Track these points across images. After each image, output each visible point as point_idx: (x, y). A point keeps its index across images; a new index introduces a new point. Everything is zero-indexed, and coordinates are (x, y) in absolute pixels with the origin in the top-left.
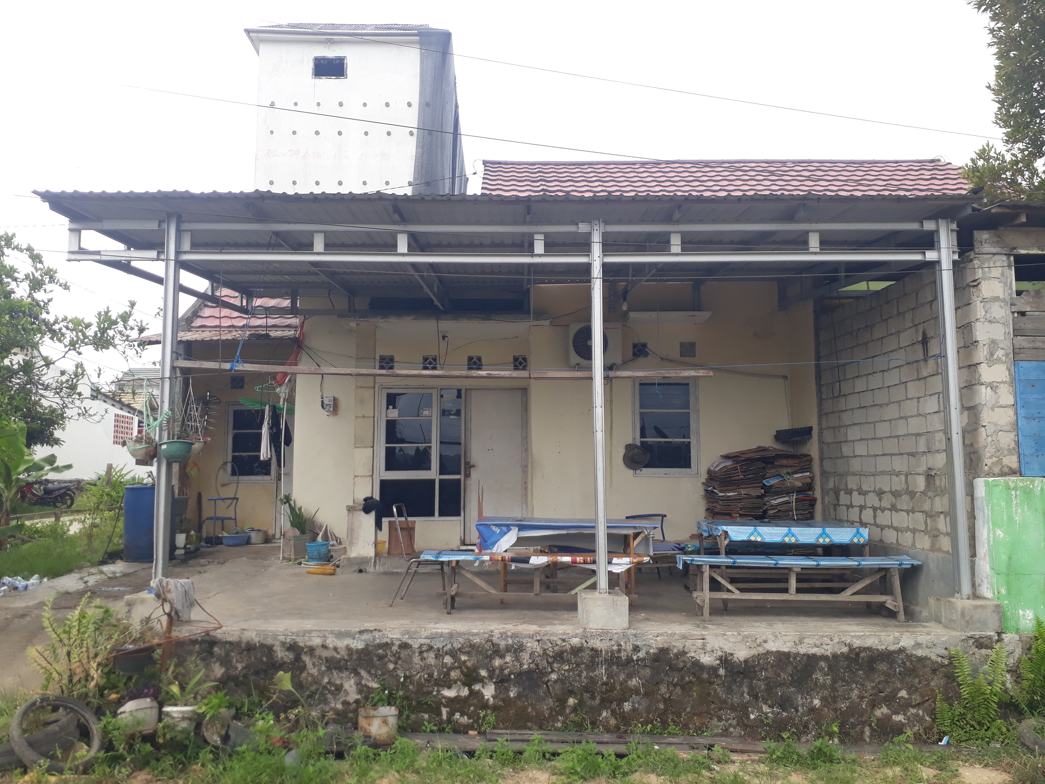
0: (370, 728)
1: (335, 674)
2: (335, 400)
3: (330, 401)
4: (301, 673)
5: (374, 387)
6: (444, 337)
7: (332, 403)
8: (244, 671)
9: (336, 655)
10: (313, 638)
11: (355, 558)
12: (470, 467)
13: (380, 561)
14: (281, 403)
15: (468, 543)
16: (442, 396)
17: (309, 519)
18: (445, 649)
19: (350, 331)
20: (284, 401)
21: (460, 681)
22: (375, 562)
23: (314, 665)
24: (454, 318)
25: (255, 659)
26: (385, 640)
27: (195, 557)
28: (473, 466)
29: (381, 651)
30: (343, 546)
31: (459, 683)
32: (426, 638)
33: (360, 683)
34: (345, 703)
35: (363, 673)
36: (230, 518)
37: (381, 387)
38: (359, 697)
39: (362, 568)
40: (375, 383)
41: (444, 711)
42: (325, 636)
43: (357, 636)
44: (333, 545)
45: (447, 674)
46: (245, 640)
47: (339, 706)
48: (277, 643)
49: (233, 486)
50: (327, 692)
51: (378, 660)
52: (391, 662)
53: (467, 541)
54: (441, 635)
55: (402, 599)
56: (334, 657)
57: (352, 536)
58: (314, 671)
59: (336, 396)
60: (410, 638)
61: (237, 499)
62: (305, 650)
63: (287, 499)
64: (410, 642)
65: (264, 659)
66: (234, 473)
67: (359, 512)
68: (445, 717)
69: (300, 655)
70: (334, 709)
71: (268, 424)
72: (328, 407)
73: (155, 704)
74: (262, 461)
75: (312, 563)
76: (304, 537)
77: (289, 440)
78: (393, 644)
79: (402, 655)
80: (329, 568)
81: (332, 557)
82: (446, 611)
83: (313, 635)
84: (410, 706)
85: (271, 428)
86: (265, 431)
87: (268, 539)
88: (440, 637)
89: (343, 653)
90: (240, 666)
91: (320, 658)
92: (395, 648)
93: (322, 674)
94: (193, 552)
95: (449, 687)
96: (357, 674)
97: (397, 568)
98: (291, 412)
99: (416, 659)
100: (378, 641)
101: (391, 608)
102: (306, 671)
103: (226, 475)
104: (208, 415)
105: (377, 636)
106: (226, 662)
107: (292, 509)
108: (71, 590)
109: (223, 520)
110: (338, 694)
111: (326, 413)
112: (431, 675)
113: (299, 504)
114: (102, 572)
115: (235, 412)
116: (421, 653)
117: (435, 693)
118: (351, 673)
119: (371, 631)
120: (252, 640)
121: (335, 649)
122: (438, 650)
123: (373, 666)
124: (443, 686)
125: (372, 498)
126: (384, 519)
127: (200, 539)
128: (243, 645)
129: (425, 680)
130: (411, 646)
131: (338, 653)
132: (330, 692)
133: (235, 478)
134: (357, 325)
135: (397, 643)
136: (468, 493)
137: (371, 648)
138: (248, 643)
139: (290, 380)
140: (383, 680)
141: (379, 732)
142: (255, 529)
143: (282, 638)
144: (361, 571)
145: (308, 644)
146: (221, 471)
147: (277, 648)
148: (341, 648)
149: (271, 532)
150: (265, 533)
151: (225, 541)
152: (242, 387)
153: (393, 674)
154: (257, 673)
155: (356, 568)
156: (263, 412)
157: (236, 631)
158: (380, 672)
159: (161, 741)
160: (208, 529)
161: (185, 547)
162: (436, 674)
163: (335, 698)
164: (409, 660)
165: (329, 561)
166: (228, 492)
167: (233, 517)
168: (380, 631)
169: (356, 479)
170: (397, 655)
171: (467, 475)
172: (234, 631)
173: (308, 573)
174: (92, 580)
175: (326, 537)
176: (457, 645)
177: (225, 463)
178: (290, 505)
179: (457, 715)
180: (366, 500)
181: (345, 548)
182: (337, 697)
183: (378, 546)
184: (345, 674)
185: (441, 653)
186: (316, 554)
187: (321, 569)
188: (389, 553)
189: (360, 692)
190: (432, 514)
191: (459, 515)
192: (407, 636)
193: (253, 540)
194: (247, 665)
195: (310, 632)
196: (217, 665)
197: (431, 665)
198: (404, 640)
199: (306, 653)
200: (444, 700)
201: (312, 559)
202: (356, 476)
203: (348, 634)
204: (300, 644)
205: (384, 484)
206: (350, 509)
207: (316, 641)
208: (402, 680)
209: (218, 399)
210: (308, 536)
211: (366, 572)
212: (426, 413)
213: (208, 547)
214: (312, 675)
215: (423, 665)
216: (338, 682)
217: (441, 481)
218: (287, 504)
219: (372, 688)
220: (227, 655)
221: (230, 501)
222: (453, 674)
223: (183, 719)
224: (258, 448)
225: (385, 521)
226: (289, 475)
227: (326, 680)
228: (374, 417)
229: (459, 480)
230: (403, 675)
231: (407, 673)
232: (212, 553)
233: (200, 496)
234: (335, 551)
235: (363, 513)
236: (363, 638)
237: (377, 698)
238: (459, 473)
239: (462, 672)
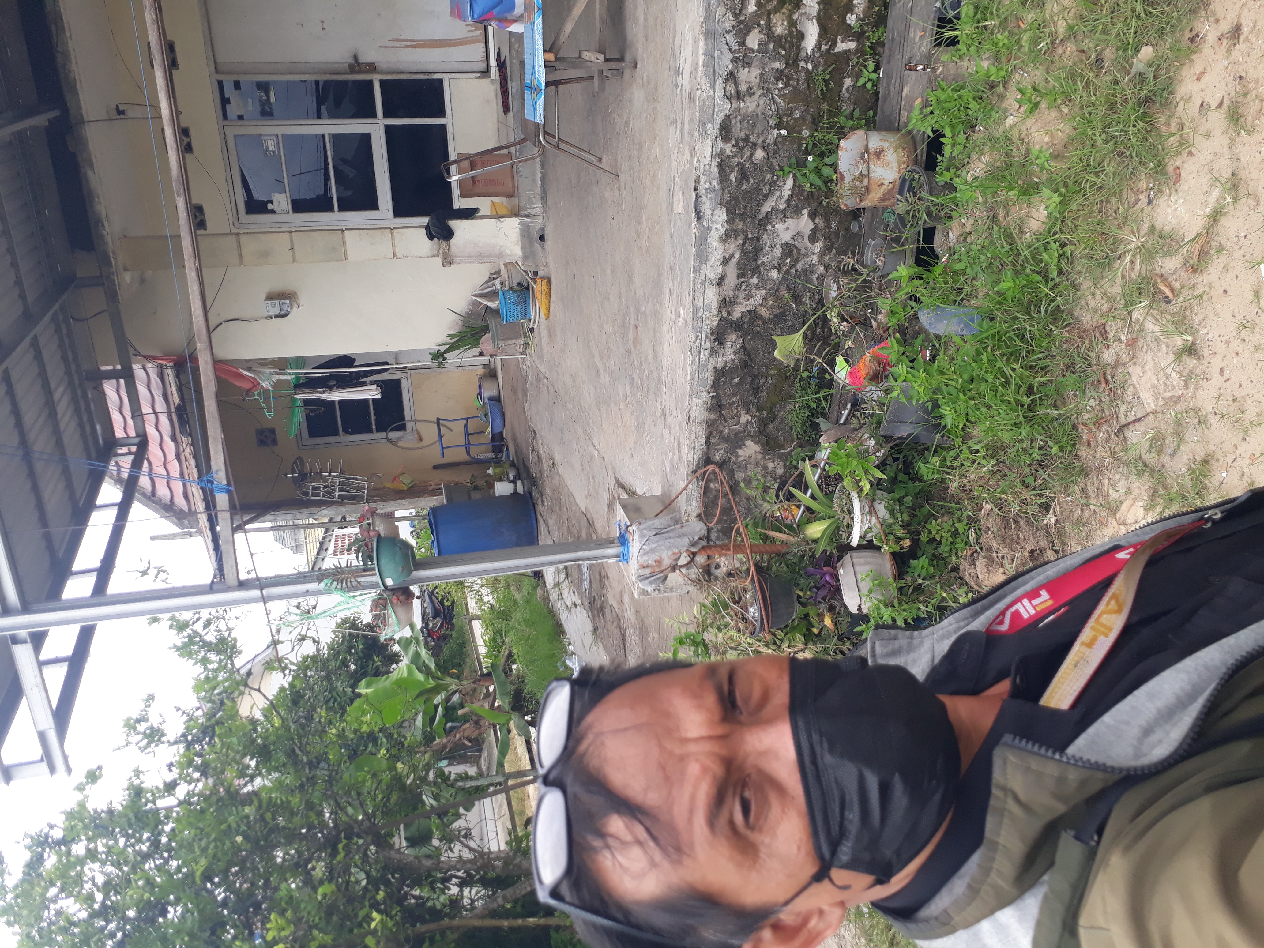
0: (886, 183)
1: (765, 259)
2: (270, 297)
3: (273, 306)
4: (760, 317)
5: (238, 234)
6: (120, 112)
7: (277, 302)
8: (753, 409)
9: (734, 261)
10: (706, 302)
11: (523, 248)
12: (359, 64)
13: (526, 209)
14: (288, 378)
15: (485, 65)
16: (241, 117)
17: (464, 321)
18: (735, 47)
19: (143, 281)
20: (285, 374)
21: (791, 14)
22: (526, 216)
23: (749, 297)
24: (74, 90)
25: (734, 395)
26: (715, 170)
27: (527, 469)
28: (356, 57)
29: (733, 177)
30: (502, 267)
31: (795, 17)
32: (713, 87)
33: (784, 211)
34: (813, 238)
35: (766, 208)
36: (466, 426)
37: (236, 223)
38: (805, 212)
39: (536, 236)
40: (231, 234)
41: (842, 46)
42: (704, 283)
43: (705, 223)
44: (502, 284)
45: (779, 41)
46: (705, 415)
47: (818, 246)
48: (712, 362)
49: (420, 426)
50: (793, 271)
51: (748, 181)
52: (751, 155)
53: (482, 66)
54: (709, 55)
55: (600, 160)
56: (738, 264)
57: (489, 256)
58: (759, 295)
59: (264, 296)
60: (712, 119)
61: (438, 420)
62: (725, 314)
63: (438, 356)
64: (719, 120)
65: (736, 381)
66: (403, 428)
67: (452, 246)
68: (852, 45)
69: (731, 323)
70: (822, 254)
71: (324, 392)
72: (285, 307)
73: (847, 558)
74: (383, 393)
75: (532, 313)
76: (492, 327)
77: (346, 360)
78: (721, 154)
79: (742, 135)
80: (538, 287)
81: (519, 284)
82: (627, 73)
83: (700, 304)
84: (831, 114)
85: (331, 388)
86: (336, 396)
87: (491, 374)
88: (713, 57)
89: (733, 246)
90: (745, 418)
91: (737, 288)
92: (729, 149)
93: (763, 280)
94: (518, 470)
95: (801, 36)
96: (768, 218)
97: (534, 181)
98: (300, 362)
99: (750, 105)
100: (715, 183)
101: (622, 177)
102: (758, 310)
103: (406, 438)
104: (321, 472)
105: (707, 185)
106: (736, 442)
107: (452, 348)
108: (589, 627)
109: (467, 434)
110: (799, 250)
111: (295, 308)
112: (779, 75)
113: (443, 338)
114: (557, 585)
115: (312, 434)
116: (739, 96)
117: (810, 67)
118: (765, 230)
119: (698, 197)
120: (705, 403)
121: (725, 261)
122: (735, 60)
123: (757, 189)
124: (799, 49)
125: (427, 228)
126: (456, 206)
127: (497, 462)
128: (713, 417)
129: (787, 85)
130: (727, 117)
131: (732, 255)
132: (793, 265)
133: (408, 425)
134: (126, 269)
135: (720, 143)
136: (402, 67)
137: (727, 197)
138: (710, 410)
139: (249, 369)
140: (781, 169)
141: (895, 165)
142: (477, 392)
143: (704, 355)
144: (542, 238)
145: (715, 312)
146: (400, 444)
147: (720, 362)
148: (725, 251)
149: (481, 371)
150: (482, 378)
151: (498, 430)
152: (273, 431)
153: (771, 151)
154: (756, 390)
155: (537, 245)
156: (306, 402)
157: (690, 430)
158: (769, 176)
159: (907, 543)
160: (482, 452)
161: (514, 482)
162: (777, 65)
163: (805, 256)
164: (750, 120)
165: (527, 288)
166: (430, 433)
167: (464, 422)
168: (697, 181)
169: (398, 254)
170: (741, 144)
171: (372, 68)
172: (690, 434)
173: (548, 316)
174: (570, 597)
175: (492, 295)
176: (729, 22)
177: (389, 440)
178: (447, 351)
179: (851, 19)
180: (431, 237)
181: (505, 265)
182: (803, 251)
183: (500, 213)
184: (766, 239)
185: (741, 55)
186: (519, 308)
187: (541, 299)
188: (510, 196)
189: (797, 212)
190: (443, 127)
191: (441, 81)
192: (709, 126)
193: (494, 393)
194: (743, 407)
195: (695, 309)
196: (740, 452)
197: (762, 75)
198: (716, 132)
199: (729, 313)
200: (824, 47)
201: (525, 313)
202: (394, 255)
203: (702, 241)
204: (715, 323)
205: (399, 212)
206: (448, 260)
207: (712, 296)
208: (784, 132)
209: (295, 462)
210: (492, 323)
211: (542, 230)
212: (271, 145)
213: (508, 449)
214: (765, 299)
215: (759, 93)
216: (778, 252)
217: (386, 115)
218: (445, 355)
219: (793, 190)
220: (727, 440)
221: (442, 428)
222: (779, 30)
223: (872, 511)
224: (364, 403)
225: (459, 203)
226: (397, 355)
227: (774, 274)
228: (291, 232)
229: (382, 82)
230: (776, 131)
231: (772, 122)
232: (517, 446)
233: (436, 467)
234: (510, 279)
235: (453, 241)
236: (709, 212)
237: (813, 178)
238: (370, 83)
239: (776, 10)
